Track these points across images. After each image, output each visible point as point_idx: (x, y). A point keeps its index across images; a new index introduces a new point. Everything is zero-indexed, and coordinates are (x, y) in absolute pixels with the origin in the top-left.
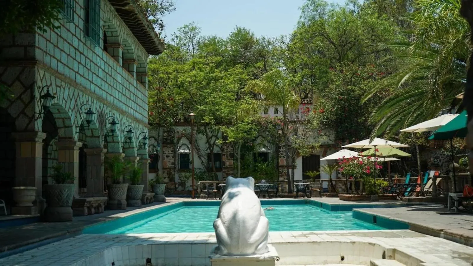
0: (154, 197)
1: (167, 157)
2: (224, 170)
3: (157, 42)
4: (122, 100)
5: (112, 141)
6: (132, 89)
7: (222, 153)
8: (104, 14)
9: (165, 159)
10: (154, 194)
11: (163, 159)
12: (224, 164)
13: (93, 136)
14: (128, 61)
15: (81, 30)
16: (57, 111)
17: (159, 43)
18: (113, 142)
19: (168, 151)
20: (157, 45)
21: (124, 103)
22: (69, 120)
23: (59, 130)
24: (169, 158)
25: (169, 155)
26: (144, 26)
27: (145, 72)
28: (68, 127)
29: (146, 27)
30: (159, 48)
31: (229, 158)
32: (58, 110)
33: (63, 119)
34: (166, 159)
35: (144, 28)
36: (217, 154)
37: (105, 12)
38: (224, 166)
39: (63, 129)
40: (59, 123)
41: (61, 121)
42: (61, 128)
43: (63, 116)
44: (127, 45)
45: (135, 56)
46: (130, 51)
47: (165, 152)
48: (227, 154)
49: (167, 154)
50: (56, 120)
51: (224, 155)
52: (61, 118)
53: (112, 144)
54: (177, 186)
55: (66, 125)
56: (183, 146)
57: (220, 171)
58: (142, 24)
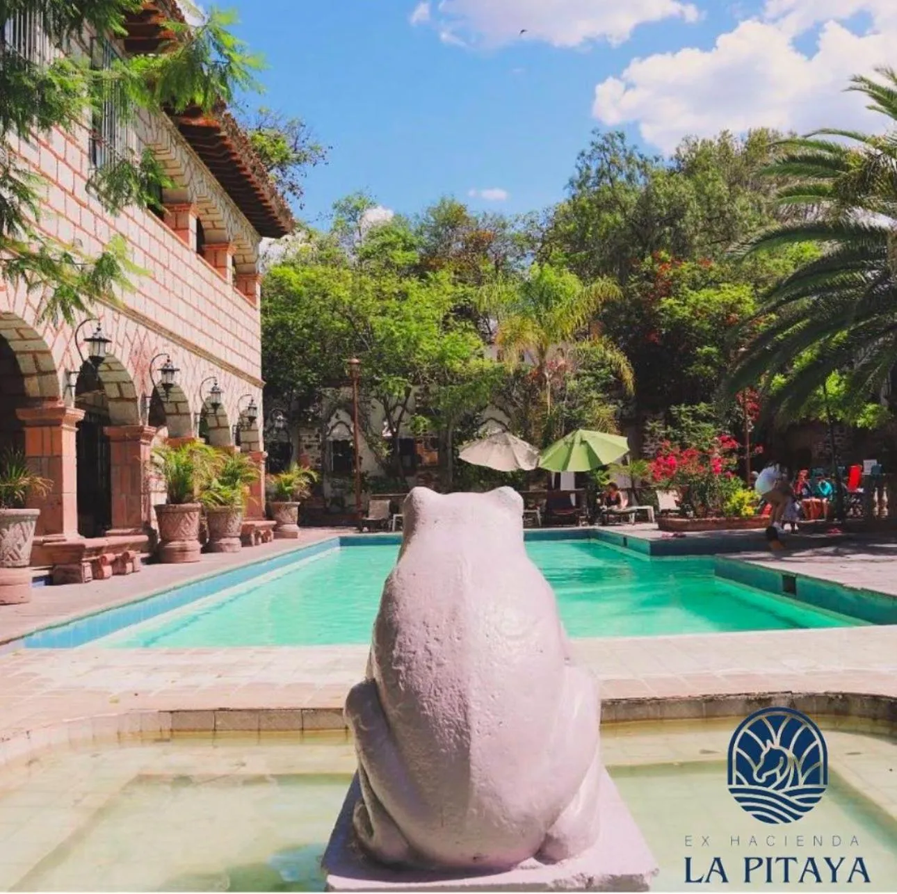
0: (275, 528)
1: (308, 447)
2: (420, 473)
3: (276, 209)
4: (198, 325)
5: (175, 411)
6: (222, 303)
7: (415, 439)
8: (149, 131)
9: (303, 452)
10: (274, 522)
11: (300, 451)
12: (420, 459)
13: (121, 398)
14: (214, 245)
15: (82, 151)
16: (17, 336)
17: (281, 211)
18: (178, 413)
19: (310, 437)
20: (276, 214)
21: (201, 331)
22: (47, 355)
23: (27, 382)
24: (312, 450)
25: (311, 443)
26: (245, 169)
27: (254, 272)
28: (46, 373)
29: (249, 170)
30: (280, 223)
31: (431, 448)
32: (17, 330)
33: (34, 354)
34: (306, 452)
35: (245, 173)
36: (406, 440)
37: (150, 127)
38: (420, 465)
39: (35, 380)
40: (26, 364)
41: (29, 358)
42: (31, 375)
43: (32, 346)
44: (210, 211)
45: (227, 234)
46: (218, 225)
47: (303, 439)
48: (426, 441)
49: (307, 443)
50: (18, 357)
51: (420, 442)
52: (29, 352)
53: (176, 418)
54: (328, 505)
55: (43, 368)
56: (339, 425)
57: (412, 475)
58: (240, 162)
